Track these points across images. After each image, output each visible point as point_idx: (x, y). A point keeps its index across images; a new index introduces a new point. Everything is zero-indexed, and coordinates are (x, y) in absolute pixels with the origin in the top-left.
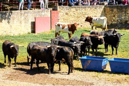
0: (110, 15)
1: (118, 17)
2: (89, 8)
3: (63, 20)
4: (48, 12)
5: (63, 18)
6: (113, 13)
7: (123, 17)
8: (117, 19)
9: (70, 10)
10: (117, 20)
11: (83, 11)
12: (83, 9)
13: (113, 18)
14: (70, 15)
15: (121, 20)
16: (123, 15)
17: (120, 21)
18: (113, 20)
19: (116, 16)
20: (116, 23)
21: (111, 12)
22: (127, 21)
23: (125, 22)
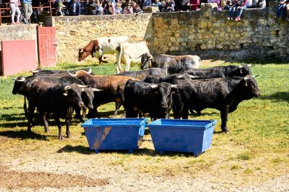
0: (164, 34)
1: (181, 36)
2: (121, 20)
3: (65, 47)
4: (30, 29)
5: (65, 41)
6: (170, 29)
7: (191, 37)
8: (178, 41)
9: (78, 25)
10: (180, 43)
11: (107, 27)
12: (108, 23)
13: (171, 38)
14: (79, 35)
15: (187, 43)
16: (191, 32)
17: (185, 44)
18: (170, 44)
19: (177, 35)
20: (177, 49)
21: (167, 26)
22: (199, 45)
23: (196, 47)
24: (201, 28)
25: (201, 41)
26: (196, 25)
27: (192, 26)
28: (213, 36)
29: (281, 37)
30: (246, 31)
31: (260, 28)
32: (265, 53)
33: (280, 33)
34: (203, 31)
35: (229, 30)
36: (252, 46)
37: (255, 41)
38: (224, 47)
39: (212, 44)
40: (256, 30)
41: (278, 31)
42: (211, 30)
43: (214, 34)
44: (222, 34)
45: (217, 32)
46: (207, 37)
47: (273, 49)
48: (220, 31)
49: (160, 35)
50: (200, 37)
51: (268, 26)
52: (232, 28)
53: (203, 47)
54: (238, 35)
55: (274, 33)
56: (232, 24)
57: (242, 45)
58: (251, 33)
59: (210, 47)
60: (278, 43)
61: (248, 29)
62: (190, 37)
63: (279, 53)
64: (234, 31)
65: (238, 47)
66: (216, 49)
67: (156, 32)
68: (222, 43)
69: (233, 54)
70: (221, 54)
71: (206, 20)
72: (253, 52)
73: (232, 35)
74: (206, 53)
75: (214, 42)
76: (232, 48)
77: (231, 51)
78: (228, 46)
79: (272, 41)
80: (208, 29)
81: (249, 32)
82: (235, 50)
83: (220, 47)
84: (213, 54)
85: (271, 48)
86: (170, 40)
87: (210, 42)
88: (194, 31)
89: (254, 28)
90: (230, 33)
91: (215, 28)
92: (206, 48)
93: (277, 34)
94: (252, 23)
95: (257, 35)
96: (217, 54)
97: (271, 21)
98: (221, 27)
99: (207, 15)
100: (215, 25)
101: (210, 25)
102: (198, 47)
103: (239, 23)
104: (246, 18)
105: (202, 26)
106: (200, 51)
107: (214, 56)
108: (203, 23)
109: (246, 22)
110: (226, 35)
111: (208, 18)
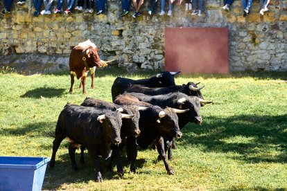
24: (16, 24)
25: (17, 41)
26: (9, 19)
27: (4, 20)
28: (33, 35)
29: (126, 39)
30: (78, 29)
31: (98, 26)
33: (124, 33)
34: (19, 28)
35: (56, 27)
38: (48, 49)
39: (32, 46)
40: (93, 28)
41: (121, 31)
42: (31, 26)
43: (35, 33)
44: (46, 33)
45: (38, 29)
46: (25, 36)
47: (115, 55)
48: (44, 28)
50: (15, 36)
51: (109, 23)
52: (60, 24)
53: (19, 50)
54: (67, 35)
55: (117, 33)
56: (60, 19)
58: (85, 32)
59: (29, 49)
60: (121, 48)
61: (82, 27)
63: (123, 61)
64: (63, 28)
65: (67, 51)
66: (38, 53)
68: (46, 45)
69: (60, 61)
70: (45, 60)
71: (24, 12)
73: (59, 35)
74: (24, 58)
75: (35, 43)
76: (59, 52)
77: (57, 56)
78: (55, 49)
79: (114, 44)
80: (26, 25)
81: (82, 30)
82: (64, 56)
83: (43, 50)
84: (33, 58)
85: (113, 53)
87: (29, 43)
88: (6, 27)
89: (89, 26)
90: (57, 31)
91: (37, 24)
92: (23, 51)
93: (120, 35)
94: (86, 19)
95: (93, 36)
96: (39, 61)
97: (112, 17)
98: (44, 23)
99: (25, 6)
100: (35, 19)
101: (29, 20)
102: (13, 48)
103: (69, 19)
104: (80, 12)
105: (18, 21)
106: (15, 55)
107: (36, 63)
108: (19, 17)
109: (79, 18)
110: (52, 34)
111: (26, 10)
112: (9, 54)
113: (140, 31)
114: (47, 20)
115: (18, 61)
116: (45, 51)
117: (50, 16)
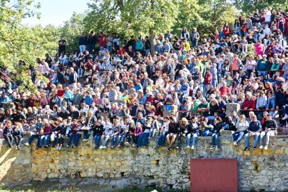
24: (81, 156)
25: (81, 168)
26: (76, 152)
27: (73, 153)
28: (93, 164)
29: (161, 167)
30: (126, 160)
31: (141, 157)
32: (146, 183)
33: (160, 163)
34: (83, 158)
35: (110, 158)
36: (132, 175)
37: (136, 170)
38: (104, 174)
39: (92, 172)
40: (137, 159)
41: (158, 161)
42: (92, 157)
43: (95, 162)
44: (103, 162)
45: (97, 159)
46: (87, 164)
47: (154, 178)
48: (101, 159)
49: (39, 161)
50: (80, 165)
51: (149, 155)
52: (113, 156)
53: (83, 175)
55: (155, 162)
56: (113, 152)
57: (122, 174)
58: (132, 161)
59: (90, 174)
60: (157, 173)
61: (129, 158)
62: (69, 165)
63: (159, 183)
64: (115, 159)
65: (118, 175)
66: (97, 177)
67: (34, 158)
68: (103, 171)
69: (113, 183)
70: (101, 182)
71: (87, 147)
72: (134, 181)
73: (112, 163)
74: (86, 181)
75: (94, 170)
76: (112, 176)
77: (111, 179)
78: (109, 174)
79: (152, 171)
80: (88, 156)
81: (129, 160)
82: (115, 179)
83: (100, 175)
84: (93, 181)
85: (152, 177)
86: (49, 167)
87: (90, 170)
88: (74, 158)
89: (134, 157)
90: (111, 161)
91: (96, 156)
92: (85, 176)
93: (157, 164)
94: (132, 152)
95: (137, 165)
96: (97, 183)
97: (151, 150)
98: (101, 154)
99: (88, 143)
100: (95, 152)
101: (90, 153)
102: (78, 174)
103: (120, 152)
104: (128, 147)
105: (82, 154)
106: (80, 179)
107: (95, 184)
108: (83, 150)
109: (127, 151)
110: (107, 163)
111: (89, 146)
112: (75, 178)
113: (172, 161)
114: (104, 153)
115: (82, 183)
116: (101, 175)
117: (106, 150)
